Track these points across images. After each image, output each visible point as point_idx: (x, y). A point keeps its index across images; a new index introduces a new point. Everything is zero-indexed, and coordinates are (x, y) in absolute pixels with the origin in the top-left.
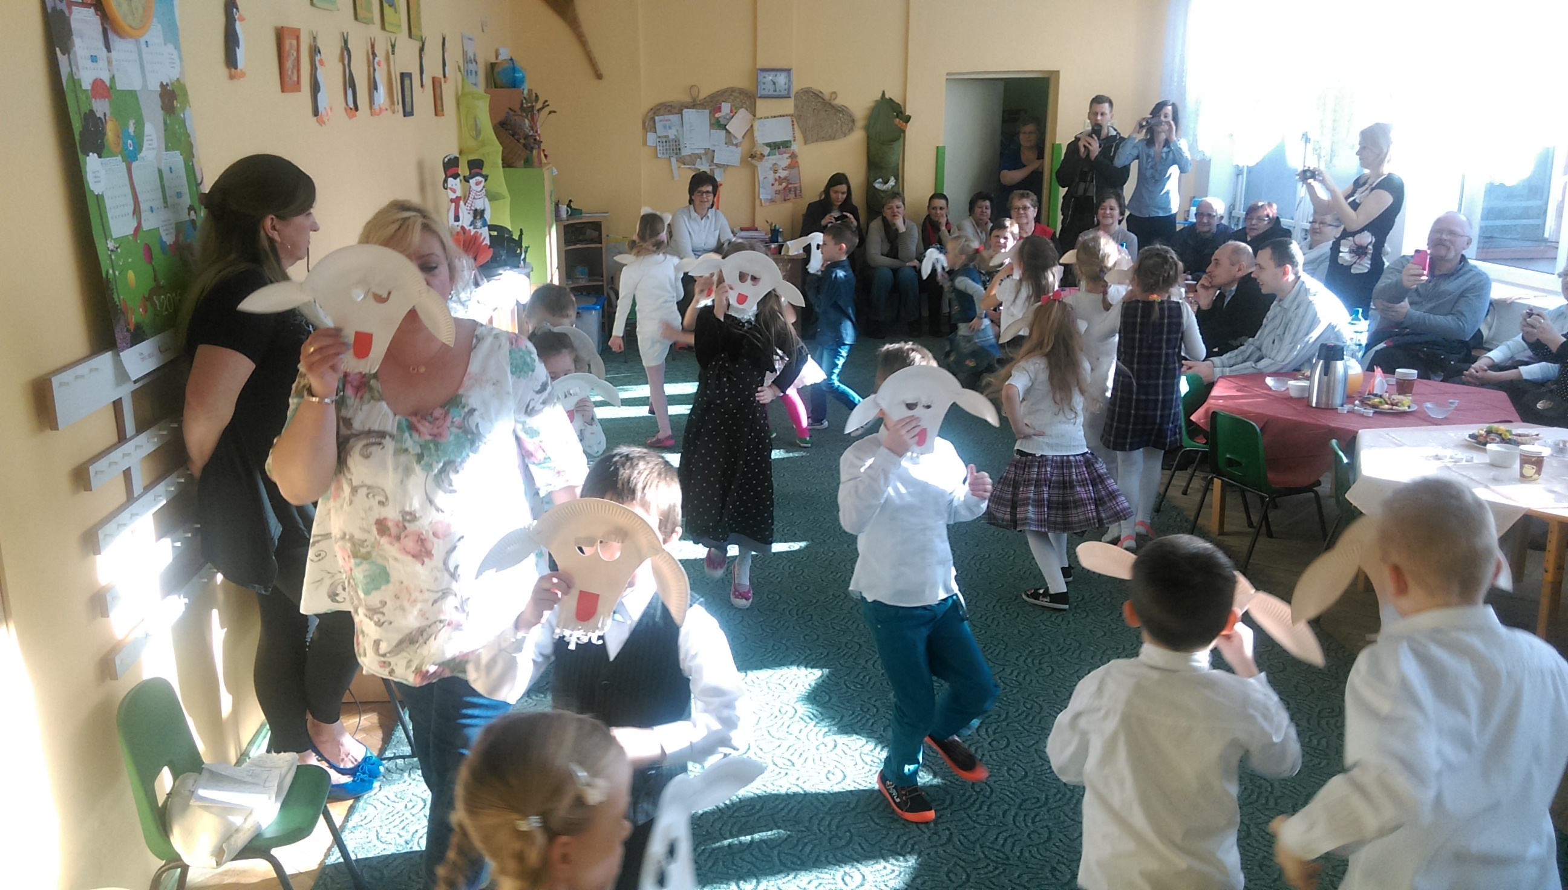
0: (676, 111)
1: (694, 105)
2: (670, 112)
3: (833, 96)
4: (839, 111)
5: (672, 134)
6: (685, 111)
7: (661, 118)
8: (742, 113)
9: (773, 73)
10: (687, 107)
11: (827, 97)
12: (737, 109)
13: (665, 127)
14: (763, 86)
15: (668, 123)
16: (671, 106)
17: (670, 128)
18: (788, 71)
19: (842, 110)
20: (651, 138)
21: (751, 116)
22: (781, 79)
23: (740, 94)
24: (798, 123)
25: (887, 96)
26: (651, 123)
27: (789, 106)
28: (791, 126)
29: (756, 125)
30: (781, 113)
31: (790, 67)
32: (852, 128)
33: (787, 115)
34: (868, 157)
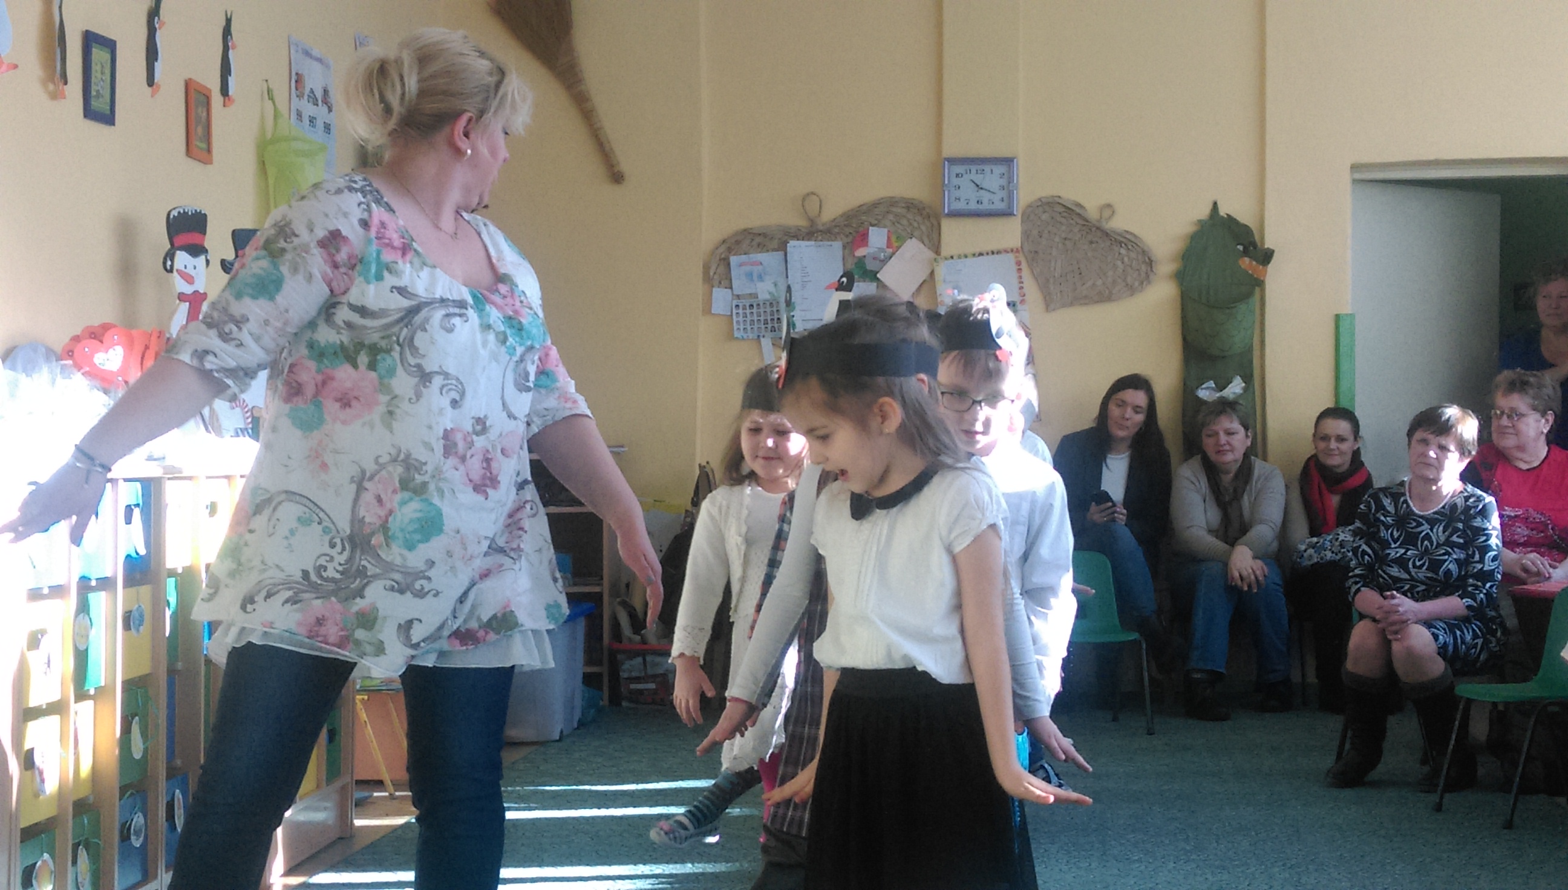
0: (775, 244)
1: (812, 232)
2: (762, 247)
3: (1107, 213)
4: (1120, 243)
5: (764, 290)
6: (792, 243)
7: (744, 258)
8: (913, 250)
9: (974, 168)
10: (796, 237)
11: (1092, 213)
12: (901, 240)
13: (750, 276)
14: (957, 193)
15: (757, 269)
16: (764, 235)
17: (761, 278)
18: (1008, 161)
19: (1125, 241)
20: (721, 299)
21: (930, 254)
22: (992, 179)
23: (908, 208)
24: (1030, 266)
25: (1223, 212)
26: (722, 269)
27: (1010, 233)
28: (1015, 275)
29: (941, 271)
30: (995, 247)
31: (1008, 155)
32: (1148, 277)
33: (1006, 251)
34: (1185, 339)
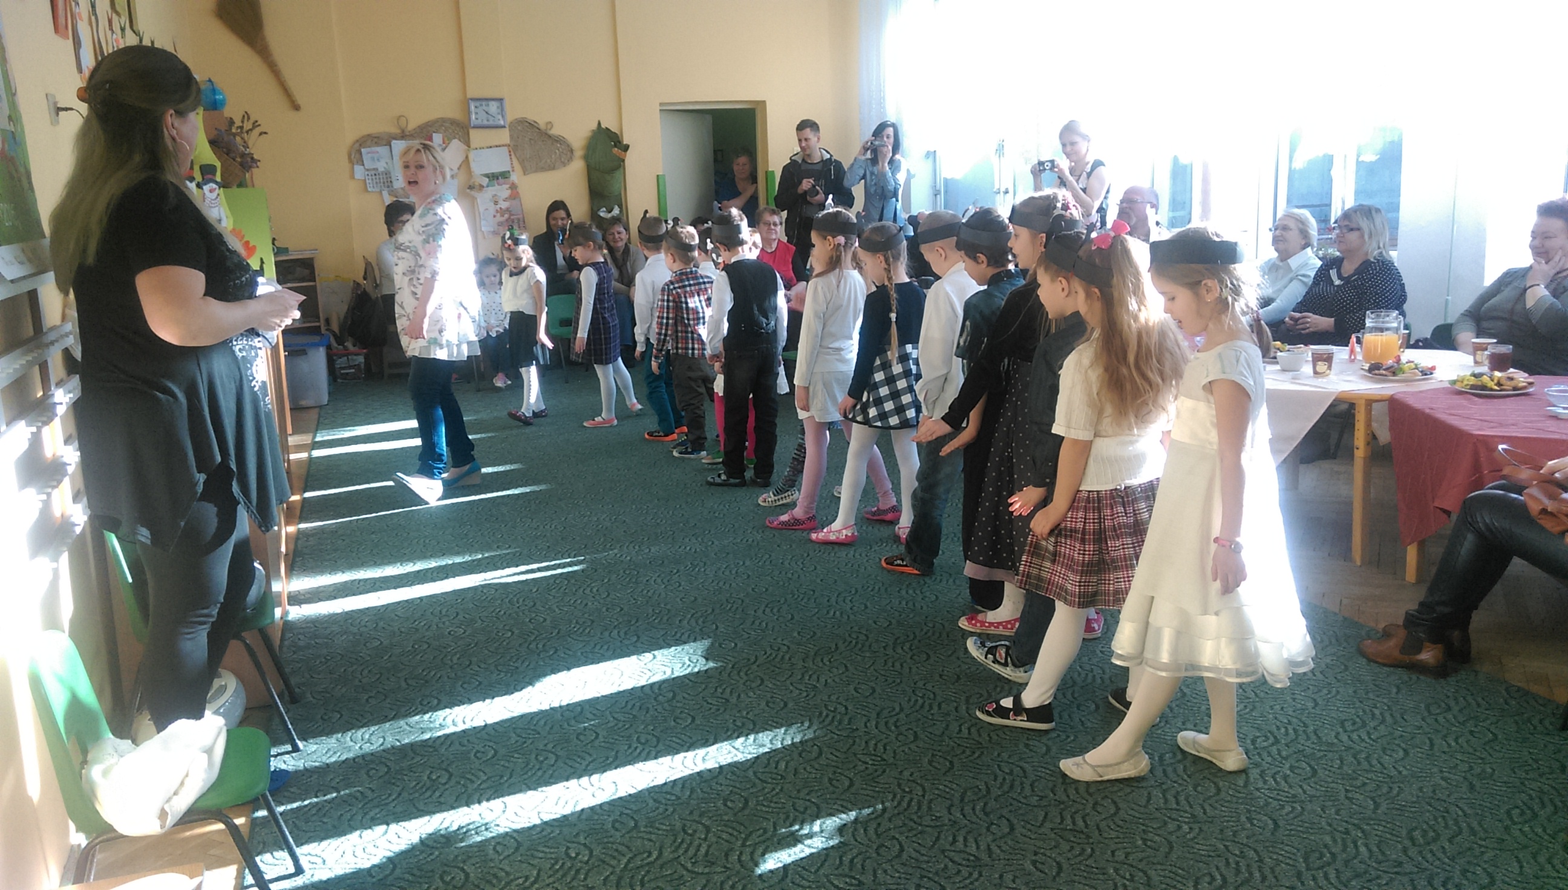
0: (384, 142)
1: (403, 136)
2: (377, 144)
3: (549, 126)
4: (557, 141)
5: (381, 166)
6: (394, 142)
7: (369, 149)
8: (456, 144)
9: (484, 103)
10: (395, 139)
11: (542, 126)
12: (450, 140)
13: (373, 159)
14: (476, 117)
15: (376, 155)
16: (378, 137)
17: (379, 160)
18: (501, 100)
19: (558, 140)
20: (359, 171)
21: (465, 147)
22: (493, 107)
23: (452, 124)
24: (515, 153)
25: (603, 126)
26: (358, 156)
27: (504, 136)
28: (509, 157)
29: (471, 156)
30: (497, 144)
31: (501, 97)
32: (571, 158)
33: (503, 146)
34: (590, 187)
